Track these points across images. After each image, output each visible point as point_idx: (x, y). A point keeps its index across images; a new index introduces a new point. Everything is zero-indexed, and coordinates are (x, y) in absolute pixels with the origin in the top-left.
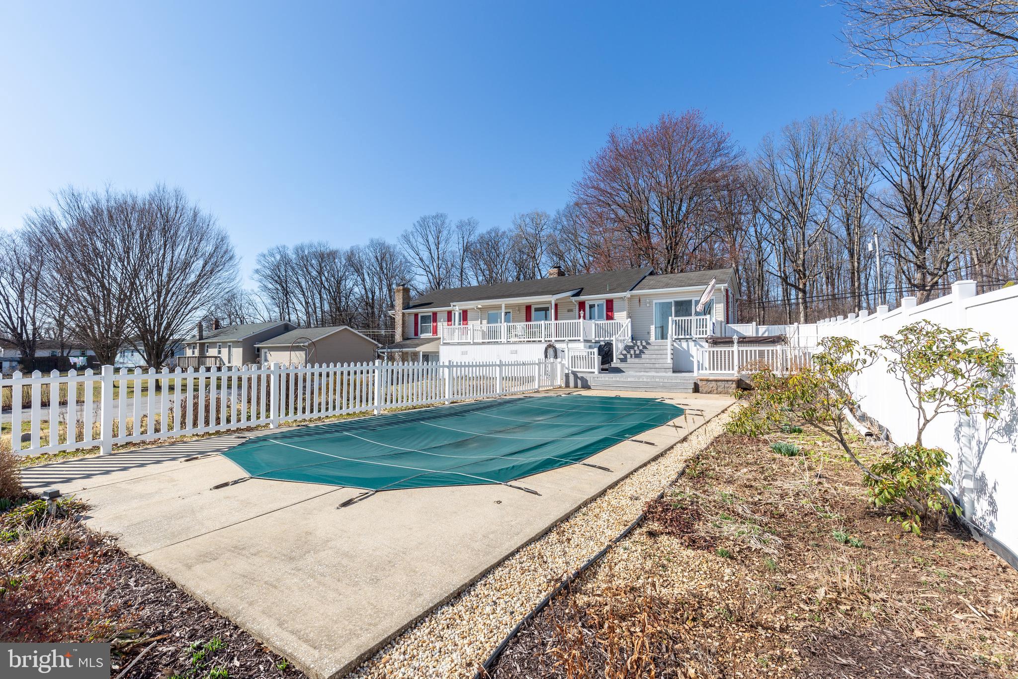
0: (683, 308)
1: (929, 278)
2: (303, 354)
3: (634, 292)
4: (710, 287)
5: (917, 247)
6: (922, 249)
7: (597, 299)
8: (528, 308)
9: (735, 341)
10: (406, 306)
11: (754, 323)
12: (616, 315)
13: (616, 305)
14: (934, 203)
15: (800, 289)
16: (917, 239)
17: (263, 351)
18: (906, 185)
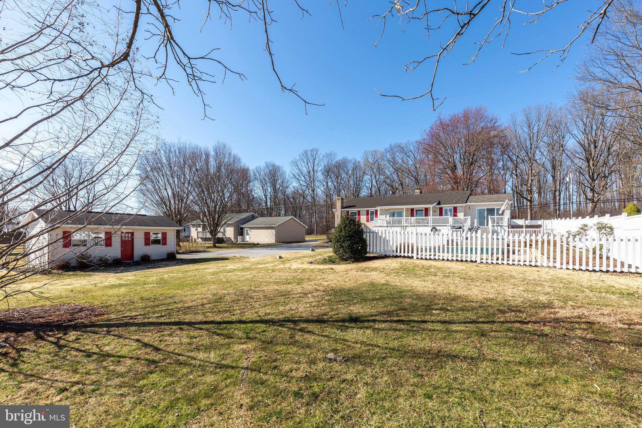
0: (491, 211)
1: (596, 195)
2: (274, 231)
3: (467, 204)
4: (506, 203)
5: (591, 178)
6: (593, 180)
7: (447, 207)
8: (412, 210)
9: (524, 227)
10: (342, 208)
11: (524, 219)
12: (458, 214)
13: (458, 210)
14: (600, 156)
15: (528, 200)
16: (591, 174)
17: (246, 229)
18: (587, 145)
